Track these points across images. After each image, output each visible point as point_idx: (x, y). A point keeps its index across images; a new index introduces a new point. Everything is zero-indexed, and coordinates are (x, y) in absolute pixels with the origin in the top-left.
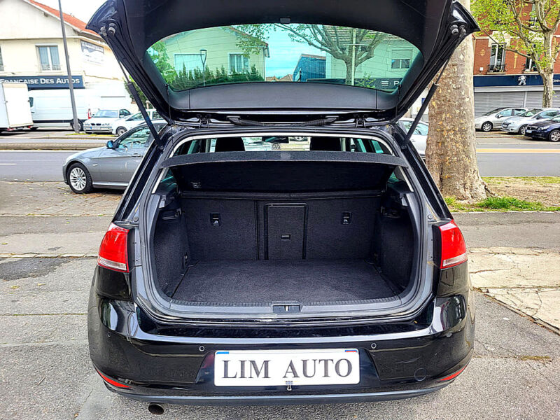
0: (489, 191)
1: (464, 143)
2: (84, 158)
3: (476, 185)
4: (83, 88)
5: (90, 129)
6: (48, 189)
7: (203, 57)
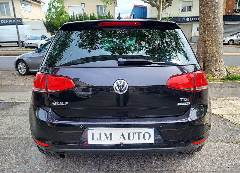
0: (228, 72)
1: (217, 47)
2: (24, 57)
3: (222, 69)
4: (23, 24)
5: (27, 46)
6: (8, 74)
7: (83, 7)
